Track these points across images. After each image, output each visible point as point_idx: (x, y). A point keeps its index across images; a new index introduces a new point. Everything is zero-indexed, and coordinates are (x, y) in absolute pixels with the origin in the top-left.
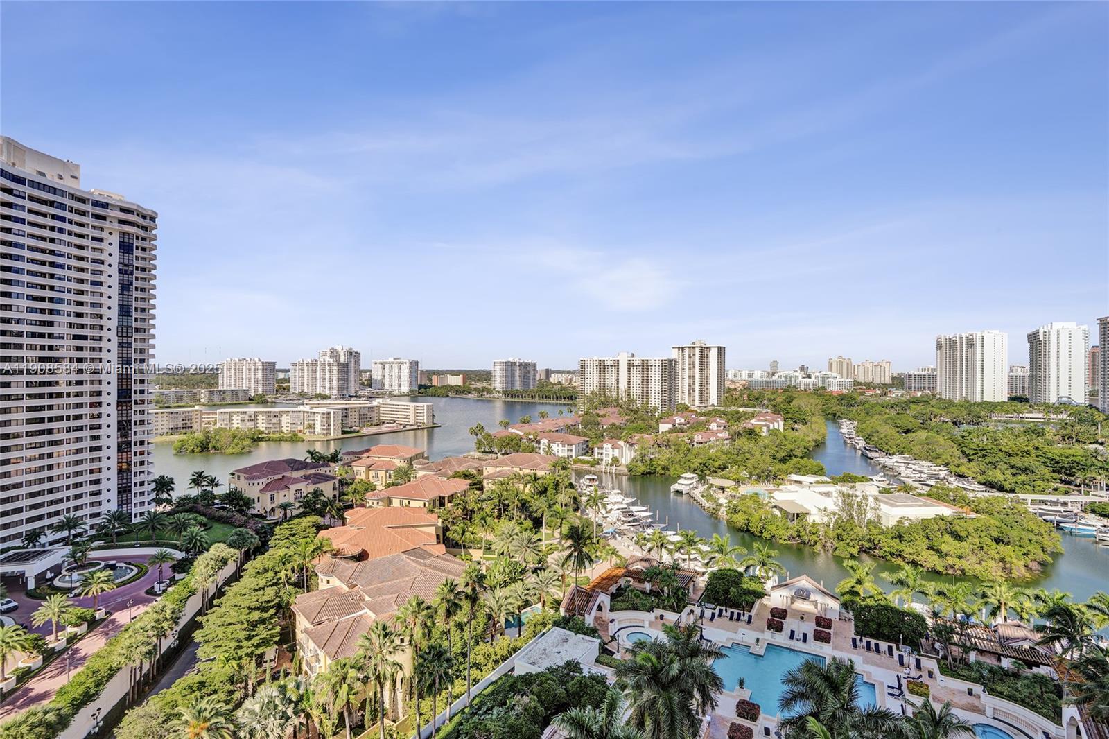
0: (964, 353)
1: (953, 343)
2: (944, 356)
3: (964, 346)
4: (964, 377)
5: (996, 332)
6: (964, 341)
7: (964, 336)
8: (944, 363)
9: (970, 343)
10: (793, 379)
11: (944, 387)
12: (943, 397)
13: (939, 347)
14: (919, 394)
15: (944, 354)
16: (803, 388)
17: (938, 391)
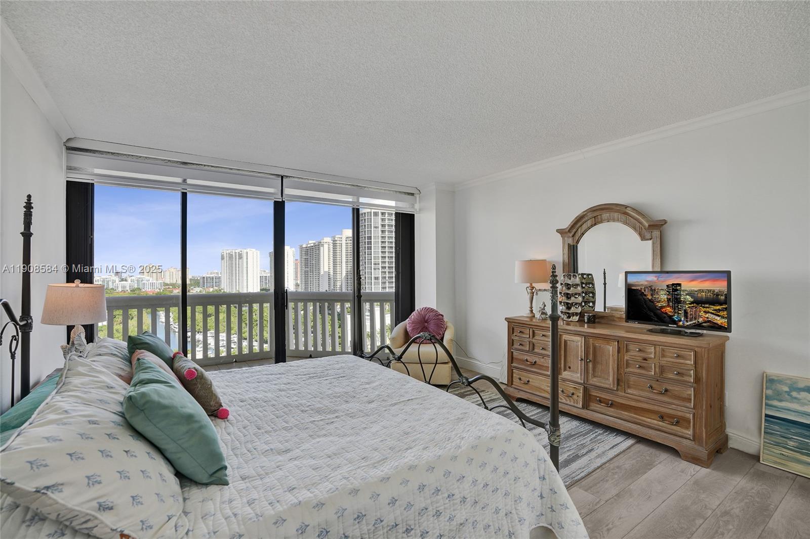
0: (237, 263)
1: (231, 256)
2: (226, 264)
3: (237, 258)
4: (237, 277)
5: (254, 250)
6: (237, 255)
7: (237, 251)
8: (226, 269)
9: (240, 257)
10: (110, 283)
11: (226, 285)
12: (225, 291)
13: (223, 258)
14: (211, 290)
15: (226, 263)
16: (120, 289)
17: (222, 288)
